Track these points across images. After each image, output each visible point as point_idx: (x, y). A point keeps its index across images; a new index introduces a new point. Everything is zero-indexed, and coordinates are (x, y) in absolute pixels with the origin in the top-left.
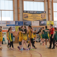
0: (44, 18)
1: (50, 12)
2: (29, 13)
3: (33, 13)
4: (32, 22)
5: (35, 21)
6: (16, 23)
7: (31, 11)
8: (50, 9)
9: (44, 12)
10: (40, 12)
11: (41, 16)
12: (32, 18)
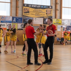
0: (50, 15)
1: (58, 7)
2: (31, 7)
3: (36, 7)
4: (34, 19)
5: (38, 18)
6: (13, 20)
7: (34, 5)
8: (58, 4)
9: (50, 7)
10: (45, 7)
11: (46, 12)
12: (34, 13)
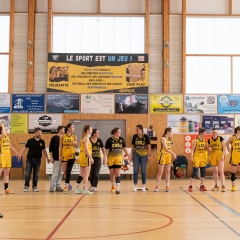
0: (140, 82)
2: (74, 62)
3: (92, 61)
9: (141, 58)
10: (121, 59)
